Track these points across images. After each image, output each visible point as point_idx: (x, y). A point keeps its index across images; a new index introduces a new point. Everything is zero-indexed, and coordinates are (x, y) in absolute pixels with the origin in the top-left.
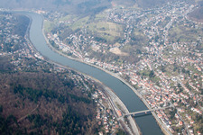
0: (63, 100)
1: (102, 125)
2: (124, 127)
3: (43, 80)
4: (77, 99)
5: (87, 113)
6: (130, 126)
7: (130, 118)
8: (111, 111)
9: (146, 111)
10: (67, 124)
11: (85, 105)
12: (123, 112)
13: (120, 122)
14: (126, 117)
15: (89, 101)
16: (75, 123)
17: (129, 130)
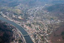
0: (3, 30)
1: (15, 38)
2: (21, 39)
4: (7, 31)
5: (10, 35)
6: (23, 39)
7: (23, 37)
8: (17, 34)
9: (28, 35)
10: (4, 37)
11: (10, 32)
12: (21, 35)
13: (20, 37)
14: (22, 36)
15: (11, 31)
16: (7, 37)
17: (22, 40)
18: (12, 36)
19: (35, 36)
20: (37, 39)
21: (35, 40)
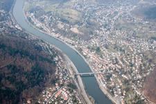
0: (32, 58)
1: (58, 79)
2: (73, 82)
3: (20, 43)
4: (43, 59)
5: (48, 70)
6: (78, 82)
7: (79, 77)
8: (66, 70)
9: (90, 74)
11: (48, 64)
12: (74, 72)
13: (72, 78)
14: (76, 76)
15: (51, 61)
16: (40, 74)
17: (77, 84)
18: (52, 72)
19: (108, 77)
20: (113, 84)
21: (107, 87)
